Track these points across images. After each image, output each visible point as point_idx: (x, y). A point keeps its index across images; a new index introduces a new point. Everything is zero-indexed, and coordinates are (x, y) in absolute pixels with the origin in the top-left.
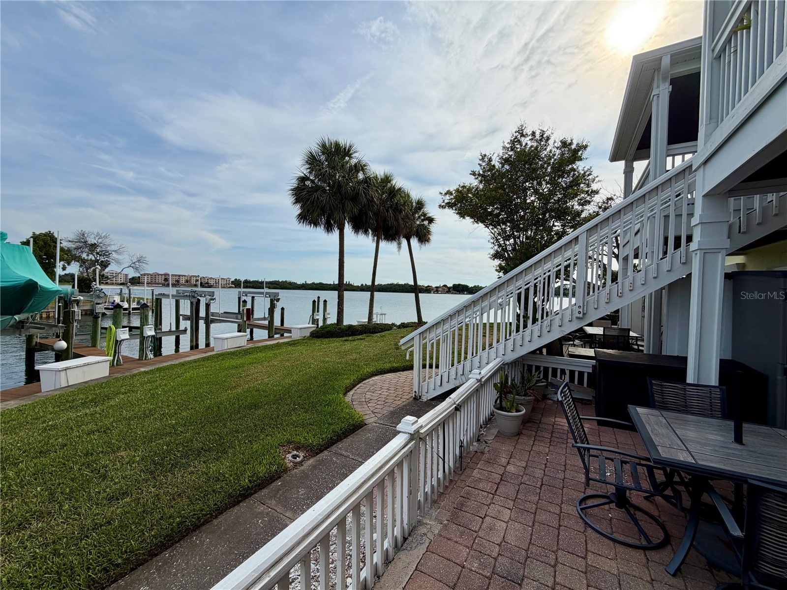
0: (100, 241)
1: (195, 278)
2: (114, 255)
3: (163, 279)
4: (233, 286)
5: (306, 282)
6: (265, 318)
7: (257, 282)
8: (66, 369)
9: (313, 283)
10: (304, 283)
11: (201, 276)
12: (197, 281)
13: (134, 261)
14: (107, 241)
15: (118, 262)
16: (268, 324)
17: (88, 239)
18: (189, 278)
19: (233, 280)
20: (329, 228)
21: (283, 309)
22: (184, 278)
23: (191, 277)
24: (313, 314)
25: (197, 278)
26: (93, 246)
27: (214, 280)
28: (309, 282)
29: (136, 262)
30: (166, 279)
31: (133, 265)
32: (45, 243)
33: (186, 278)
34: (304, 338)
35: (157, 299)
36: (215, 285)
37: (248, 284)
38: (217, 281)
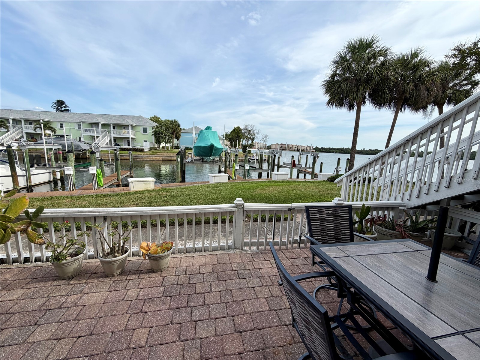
0: (252, 128)
1: (294, 146)
2: (256, 135)
3: (280, 147)
4: (314, 151)
5: (364, 149)
6: (309, 167)
7: (329, 148)
8: (215, 176)
9: (370, 150)
10: (363, 149)
11: (298, 145)
12: (296, 148)
13: (263, 137)
14: (254, 128)
15: (258, 138)
16: (311, 171)
17: (248, 128)
18: (292, 146)
19: (314, 147)
20: (351, 107)
21: (322, 163)
22: (289, 146)
23: (293, 146)
24: (337, 168)
25: (296, 146)
26: (250, 131)
27: (304, 148)
28: (367, 149)
29: (264, 138)
30: (281, 146)
31: (263, 139)
32: (237, 131)
33: (290, 146)
34: (324, 181)
35: (261, 154)
36: (304, 150)
37: (323, 150)
38: (306, 148)
